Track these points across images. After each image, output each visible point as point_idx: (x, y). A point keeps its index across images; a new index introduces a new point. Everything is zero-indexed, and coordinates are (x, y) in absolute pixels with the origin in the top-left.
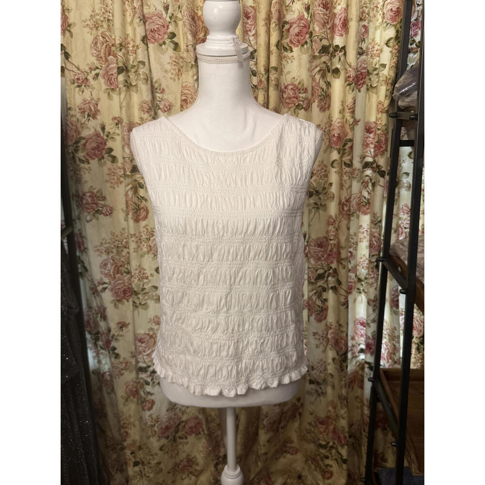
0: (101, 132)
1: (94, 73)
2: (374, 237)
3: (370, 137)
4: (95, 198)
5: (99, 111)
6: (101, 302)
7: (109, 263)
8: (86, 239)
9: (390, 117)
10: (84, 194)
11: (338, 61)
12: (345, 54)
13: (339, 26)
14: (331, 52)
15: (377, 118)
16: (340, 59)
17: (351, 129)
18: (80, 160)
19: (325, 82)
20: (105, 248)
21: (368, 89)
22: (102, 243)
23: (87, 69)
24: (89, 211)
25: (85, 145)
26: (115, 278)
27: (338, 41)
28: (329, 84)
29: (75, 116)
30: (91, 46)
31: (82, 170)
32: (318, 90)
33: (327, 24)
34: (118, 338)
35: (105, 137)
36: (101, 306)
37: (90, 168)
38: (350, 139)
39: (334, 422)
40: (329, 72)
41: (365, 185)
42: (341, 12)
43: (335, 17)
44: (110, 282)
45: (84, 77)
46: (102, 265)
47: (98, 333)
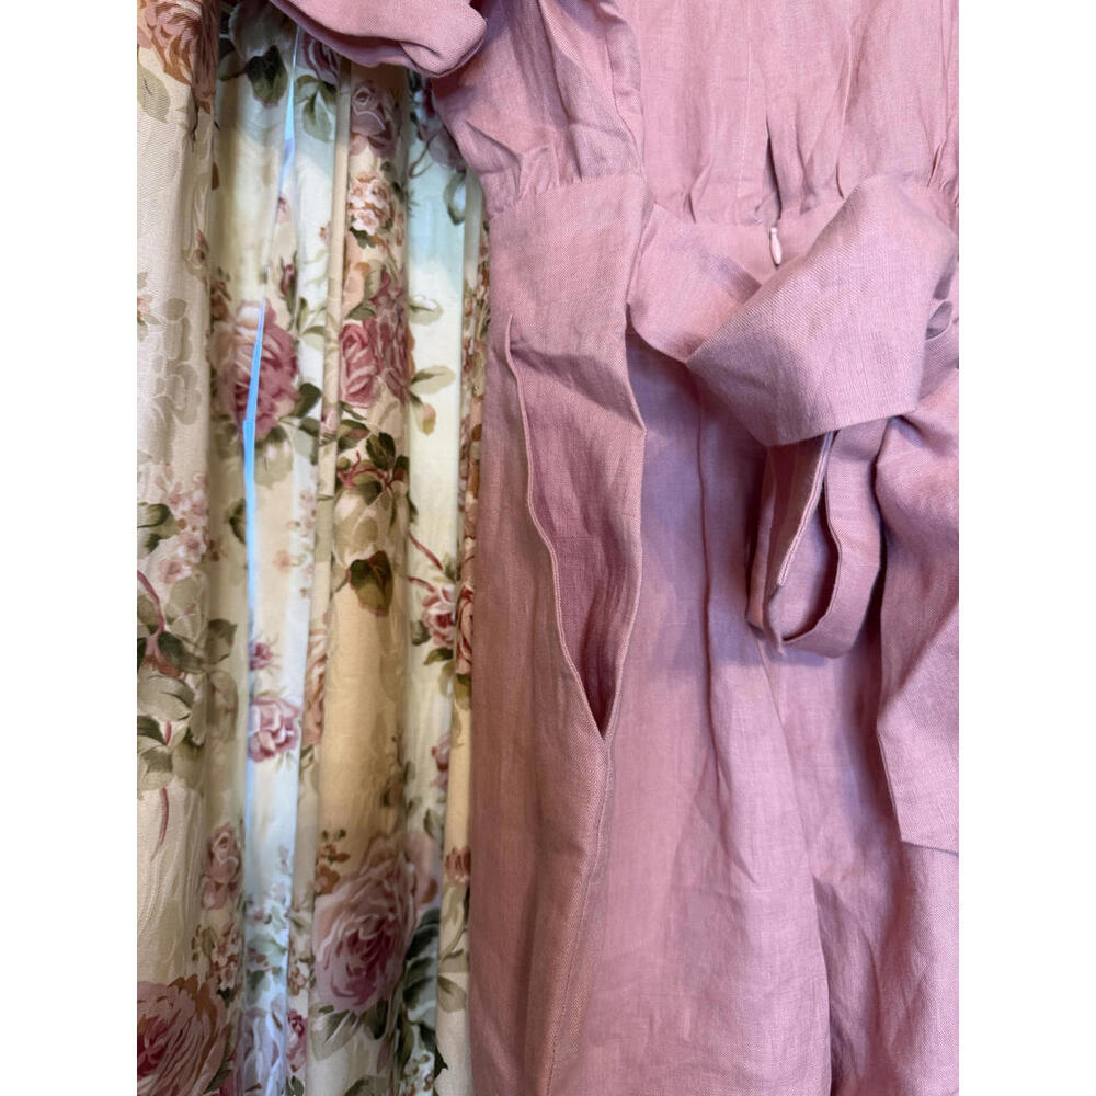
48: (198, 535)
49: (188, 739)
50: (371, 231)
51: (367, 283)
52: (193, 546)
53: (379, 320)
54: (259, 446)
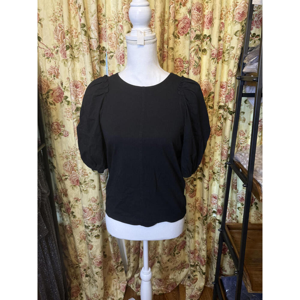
0: (61, 86)
1: (56, 49)
2: (225, 150)
3: (223, 91)
4: (59, 126)
5: (59, 73)
6: (64, 186)
7: (68, 164)
8: (55, 149)
9: (237, 79)
10: (53, 124)
11: (206, 44)
12: (210, 40)
13: (207, 23)
14: (201, 39)
15: (227, 79)
16: (207, 43)
17: (213, 86)
18: (50, 103)
19: (198, 57)
20: (66, 155)
21: (222, 62)
22: (63, 152)
23: (52, 47)
24: (56, 133)
25: (52, 94)
26: (71, 173)
27: (206, 32)
28: (200, 58)
29: (46, 76)
30: (54, 33)
31: (51, 109)
32: (193, 62)
33: (199, 21)
34: (75, 206)
35: (63, 90)
36: (64, 188)
37: (56, 108)
38: (213, 92)
39: (198, 252)
40: (200, 51)
41: (219, 119)
42: (208, 14)
43: (204, 17)
44: (69, 175)
45: (50, 53)
46: (64, 165)
47: (62, 203)
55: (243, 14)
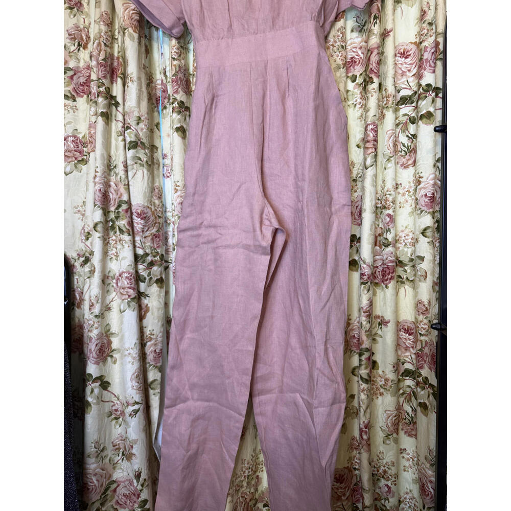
3: (409, 339)
11: (356, 252)
13: (356, 214)
21: (397, 285)
42: (357, 200)
48: (147, 123)
49: (147, 162)
50: (176, 57)
51: (176, 69)
52: (146, 125)
53: (179, 77)
54: (162, 110)
55: (433, 198)
